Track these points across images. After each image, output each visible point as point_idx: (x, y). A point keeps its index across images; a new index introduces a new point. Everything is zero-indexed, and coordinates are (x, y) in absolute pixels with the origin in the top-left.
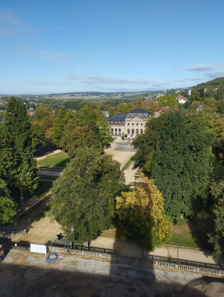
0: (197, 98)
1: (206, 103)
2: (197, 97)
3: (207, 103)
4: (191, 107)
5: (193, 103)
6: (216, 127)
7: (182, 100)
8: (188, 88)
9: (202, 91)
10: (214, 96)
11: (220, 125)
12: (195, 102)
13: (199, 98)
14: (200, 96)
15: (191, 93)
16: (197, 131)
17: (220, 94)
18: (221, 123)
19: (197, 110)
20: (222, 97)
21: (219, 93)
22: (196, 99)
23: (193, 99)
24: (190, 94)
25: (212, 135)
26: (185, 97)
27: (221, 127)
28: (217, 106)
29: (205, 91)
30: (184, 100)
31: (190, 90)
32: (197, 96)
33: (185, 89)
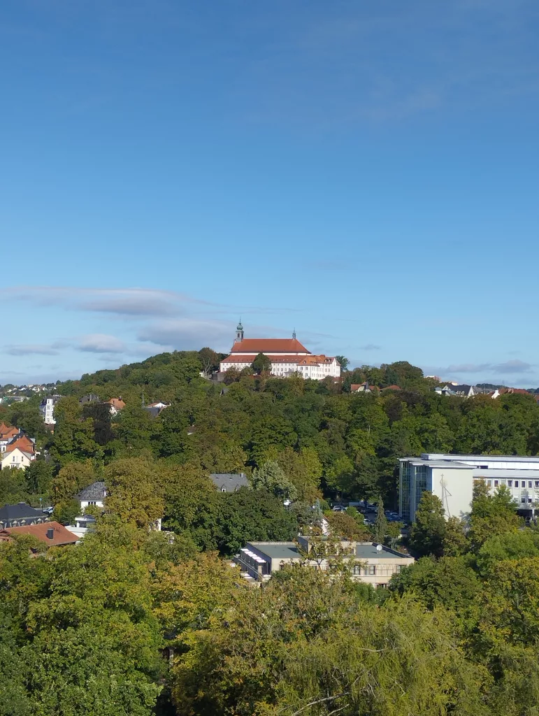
0: (83, 447)
1: (117, 478)
2: (80, 443)
3: (121, 478)
4: (54, 488)
5: (62, 472)
6: (162, 604)
7: (17, 453)
8: (44, 385)
9: (100, 411)
10: (153, 438)
11: (179, 596)
12: (71, 466)
13: (88, 444)
14: (93, 435)
15: (55, 416)
16: (75, 681)
17: (174, 430)
18: (179, 588)
19: (84, 504)
20: (181, 445)
21: (171, 426)
22: (79, 449)
23: (64, 449)
24: (50, 419)
25: (141, 697)
26: (28, 438)
27: (181, 604)
28: (163, 491)
29: (113, 411)
30: (22, 450)
31: (50, 402)
32: (81, 436)
33: (28, 392)
